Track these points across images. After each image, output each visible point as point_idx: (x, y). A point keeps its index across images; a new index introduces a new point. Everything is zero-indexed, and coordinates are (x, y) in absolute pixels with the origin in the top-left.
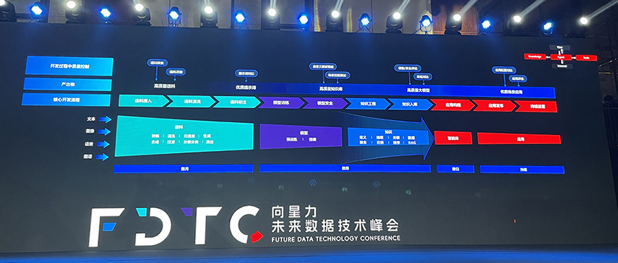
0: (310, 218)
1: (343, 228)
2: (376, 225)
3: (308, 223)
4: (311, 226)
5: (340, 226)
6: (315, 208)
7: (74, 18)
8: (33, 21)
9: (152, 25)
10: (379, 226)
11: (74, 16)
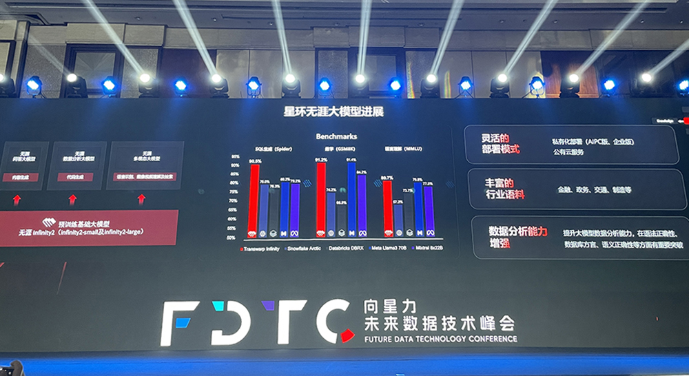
0: (409, 313)
1: (447, 327)
2: (488, 323)
3: (406, 319)
4: (410, 324)
5: (444, 324)
7: (148, 92)
8: (106, 97)
9: (230, 97)
10: (490, 324)
11: (148, 90)
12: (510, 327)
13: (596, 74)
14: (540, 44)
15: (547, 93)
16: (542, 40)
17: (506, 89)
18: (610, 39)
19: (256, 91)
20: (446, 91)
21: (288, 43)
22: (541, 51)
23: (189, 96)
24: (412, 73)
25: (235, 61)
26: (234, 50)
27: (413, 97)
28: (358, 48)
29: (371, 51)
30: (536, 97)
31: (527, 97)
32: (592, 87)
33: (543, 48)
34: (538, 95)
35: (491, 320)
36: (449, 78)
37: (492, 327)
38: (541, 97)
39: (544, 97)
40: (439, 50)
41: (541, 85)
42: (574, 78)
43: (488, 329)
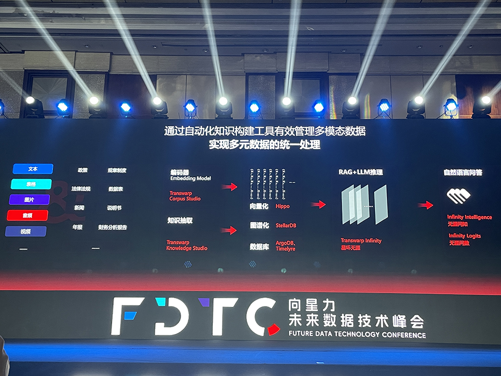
0: (328, 311)
1: (363, 324)
2: (399, 321)
3: (326, 316)
4: (329, 321)
5: (360, 321)
6: (333, 302)
7: (96, 113)
8: (60, 117)
9: (169, 119)
10: (402, 322)
11: (97, 112)
12: (420, 325)
14: (456, 68)
15: (460, 113)
16: (457, 64)
17: (422, 110)
19: (192, 113)
20: (366, 112)
21: (221, 69)
22: (456, 75)
23: (133, 118)
24: (335, 96)
25: (173, 85)
26: (172, 75)
27: (335, 118)
28: (285, 73)
29: (297, 75)
30: (450, 118)
31: (441, 118)
33: (458, 72)
34: (452, 116)
35: (403, 319)
36: (369, 101)
37: (403, 325)
38: (454, 118)
39: (458, 118)
40: (360, 74)
41: (455, 107)
42: (486, 100)
43: (400, 326)
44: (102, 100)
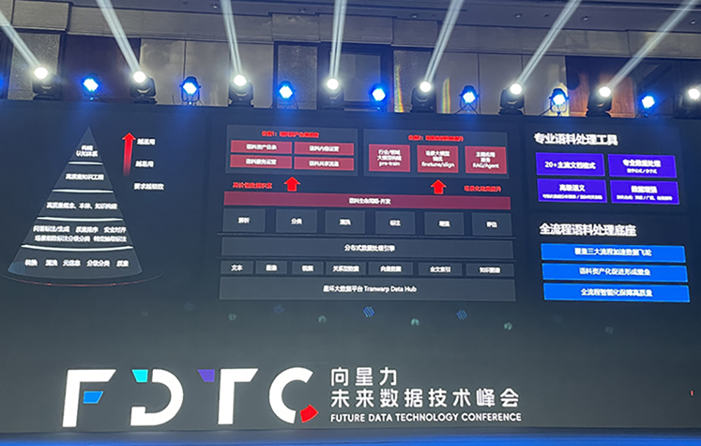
0: (387, 385)
1: (436, 402)
2: (485, 397)
3: (384, 393)
4: (388, 398)
5: (432, 399)
6: (394, 372)
7: (45, 92)
9: (158, 103)
10: (489, 398)
11: (46, 90)
12: (513, 403)
13: (633, 88)
14: (566, 47)
15: (570, 110)
16: (568, 42)
17: (521, 102)
18: (652, 44)
19: (193, 96)
20: (444, 103)
21: (237, 33)
22: (566, 56)
23: (102, 100)
24: (401, 79)
25: (165, 54)
26: (164, 40)
27: (401, 111)
28: (331, 43)
29: (347, 48)
30: (556, 115)
31: (546, 114)
32: (627, 104)
33: (569, 52)
35: (490, 394)
36: (448, 88)
37: (490, 403)
38: (563, 115)
39: (568, 115)
40: (436, 50)
41: (564, 100)
42: (605, 92)
43: (486, 404)
44: (55, 73)
